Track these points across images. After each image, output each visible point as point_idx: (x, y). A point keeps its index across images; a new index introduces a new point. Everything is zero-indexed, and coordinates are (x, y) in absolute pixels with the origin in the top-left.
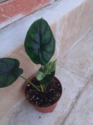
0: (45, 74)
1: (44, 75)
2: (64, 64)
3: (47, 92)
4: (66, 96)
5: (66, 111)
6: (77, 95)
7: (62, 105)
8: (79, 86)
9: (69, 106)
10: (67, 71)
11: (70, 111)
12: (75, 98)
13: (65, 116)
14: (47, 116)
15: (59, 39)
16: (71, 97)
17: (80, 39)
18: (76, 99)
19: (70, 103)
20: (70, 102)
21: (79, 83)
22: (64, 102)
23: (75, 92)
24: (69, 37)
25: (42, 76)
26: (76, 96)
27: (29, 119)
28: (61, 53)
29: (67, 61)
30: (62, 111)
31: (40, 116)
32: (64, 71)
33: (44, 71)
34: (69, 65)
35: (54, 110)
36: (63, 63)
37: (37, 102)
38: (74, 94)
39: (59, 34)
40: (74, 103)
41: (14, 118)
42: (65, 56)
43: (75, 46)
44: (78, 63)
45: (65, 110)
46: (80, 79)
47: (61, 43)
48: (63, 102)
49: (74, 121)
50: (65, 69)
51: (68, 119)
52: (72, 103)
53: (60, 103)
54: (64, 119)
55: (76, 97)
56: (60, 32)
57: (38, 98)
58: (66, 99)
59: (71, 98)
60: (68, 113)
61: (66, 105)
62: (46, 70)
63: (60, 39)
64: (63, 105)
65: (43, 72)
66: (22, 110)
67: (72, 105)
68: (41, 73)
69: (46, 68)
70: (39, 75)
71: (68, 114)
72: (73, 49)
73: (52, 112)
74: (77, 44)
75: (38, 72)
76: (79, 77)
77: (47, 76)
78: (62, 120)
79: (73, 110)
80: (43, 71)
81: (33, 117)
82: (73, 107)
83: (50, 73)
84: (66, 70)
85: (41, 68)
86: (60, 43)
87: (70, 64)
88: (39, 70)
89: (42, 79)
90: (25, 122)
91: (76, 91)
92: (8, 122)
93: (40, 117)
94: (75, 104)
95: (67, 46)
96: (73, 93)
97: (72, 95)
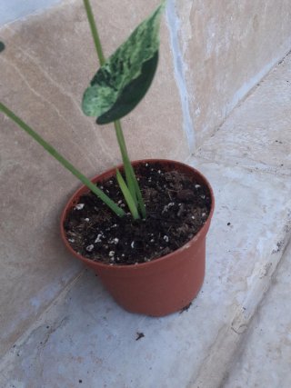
0: (119, 87)
1: (116, 94)
2: (214, 151)
3: (153, 216)
4: (240, 246)
5: (247, 299)
6: (282, 236)
7: (224, 279)
8: (283, 208)
9: (254, 281)
10: (229, 169)
11: (261, 297)
12: (276, 248)
13: (243, 319)
14: (169, 327)
15: (181, 49)
16: (260, 247)
17: (261, 75)
18: (281, 253)
19: (260, 269)
20: (257, 264)
21: (282, 199)
22: (231, 268)
23: (272, 230)
24: (217, 51)
25: (107, 99)
26: (278, 240)
27: (93, 345)
28: (198, 111)
29: (224, 141)
30: (230, 303)
31: (141, 331)
32: (218, 170)
33: (114, 78)
34: (233, 152)
35: (195, 302)
36: (210, 148)
37: (111, 253)
38: (269, 234)
39: (178, 28)
40: (274, 267)
41: (36, 351)
42: (217, 129)
43: (248, 95)
44: (265, 140)
45: (240, 297)
46: (284, 186)
47: (192, 66)
48: (228, 270)
49: (287, 333)
50: (222, 165)
51: (261, 326)
52: (268, 268)
53: (219, 274)
54: (241, 330)
55: (279, 245)
56: (178, 21)
57: (116, 240)
58: (237, 256)
59: (256, 250)
60: (254, 305)
61: (241, 280)
62: (122, 68)
63: (185, 48)
64: (229, 280)
65: (108, 84)
66: (66, 318)
67: (270, 274)
68: (100, 91)
69: (122, 63)
70: (94, 99)
71: (258, 308)
72: (239, 106)
73: (186, 308)
74: (253, 89)
75: (87, 90)
76: (277, 180)
77: (125, 90)
78: (233, 338)
79: (275, 291)
80: (108, 79)
81: (110, 337)
82: (274, 282)
83: (138, 74)
84: (226, 166)
85: (100, 72)
86: (186, 68)
87: (236, 148)
88: (93, 83)
89: (106, 110)
90: (79, 358)
91: (275, 224)
92: (11, 367)
93: (141, 335)
94: (281, 269)
95: (218, 87)
96: (263, 233)
97: (261, 239)
